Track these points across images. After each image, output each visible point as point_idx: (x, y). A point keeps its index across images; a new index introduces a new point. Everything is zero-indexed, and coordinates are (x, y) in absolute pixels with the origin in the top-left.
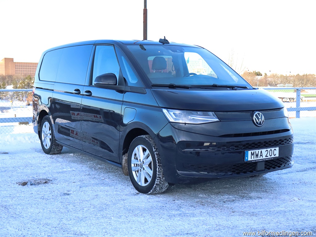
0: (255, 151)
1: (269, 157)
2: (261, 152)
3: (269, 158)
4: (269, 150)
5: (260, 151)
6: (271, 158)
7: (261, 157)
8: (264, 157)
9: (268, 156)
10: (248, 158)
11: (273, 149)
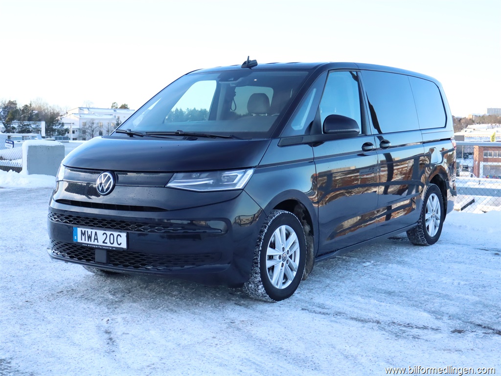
0: (86, 230)
1: (109, 244)
2: (96, 234)
3: (107, 246)
4: (108, 233)
5: (94, 231)
6: (112, 247)
7: (96, 241)
8: (101, 243)
9: (106, 243)
10: (77, 237)
11: (116, 234)
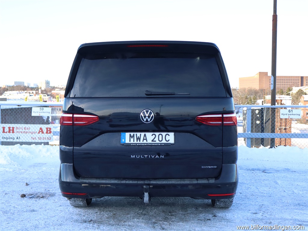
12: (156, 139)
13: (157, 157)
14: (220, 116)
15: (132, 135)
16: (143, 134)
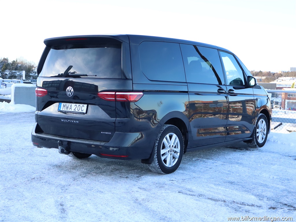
12: (76, 109)
13: (75, 122)
14: (114, 93)
15: (65, 105)
16: (70, 104)
